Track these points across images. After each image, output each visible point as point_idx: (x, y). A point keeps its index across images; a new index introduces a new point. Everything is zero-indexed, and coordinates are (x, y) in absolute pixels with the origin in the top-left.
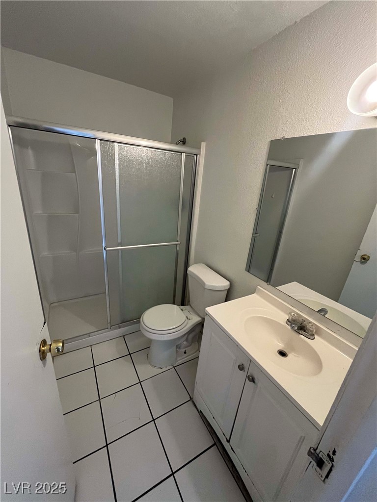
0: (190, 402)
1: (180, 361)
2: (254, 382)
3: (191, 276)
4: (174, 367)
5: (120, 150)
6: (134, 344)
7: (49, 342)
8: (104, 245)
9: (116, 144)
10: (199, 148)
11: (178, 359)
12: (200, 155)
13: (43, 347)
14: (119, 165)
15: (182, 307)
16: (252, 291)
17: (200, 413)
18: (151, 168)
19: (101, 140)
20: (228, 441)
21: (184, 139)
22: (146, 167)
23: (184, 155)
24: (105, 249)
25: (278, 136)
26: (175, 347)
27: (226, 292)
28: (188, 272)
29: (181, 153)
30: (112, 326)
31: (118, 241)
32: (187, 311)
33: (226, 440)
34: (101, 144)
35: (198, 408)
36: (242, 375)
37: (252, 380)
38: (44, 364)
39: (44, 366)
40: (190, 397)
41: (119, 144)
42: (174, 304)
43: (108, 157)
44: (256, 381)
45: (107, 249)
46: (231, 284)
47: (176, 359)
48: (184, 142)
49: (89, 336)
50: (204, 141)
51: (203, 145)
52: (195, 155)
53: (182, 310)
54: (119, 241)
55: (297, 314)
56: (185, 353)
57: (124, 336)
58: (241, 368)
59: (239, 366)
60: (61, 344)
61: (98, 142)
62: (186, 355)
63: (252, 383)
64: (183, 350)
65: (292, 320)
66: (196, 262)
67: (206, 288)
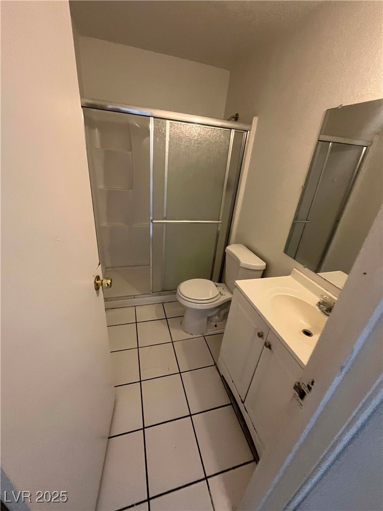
0: (214, 367)
1: (210, 332)
2: (270, 348)
3: (228, 254)
4: (204, 336)
5: (171, 127)
6: (171, 311)
7: (101, 278)
8: (151, 218)
9: (168, 122)
10: (251, 124)
11: (208, 330)
12: (250, 131)
13: (97, 280)
14: (169, 142)
15: (217, 284)
16: (287, 273)
17: (222, 377)
18: (199, 145)
19: (154, 117)
20: (243, 402)
21: (237, 115)
22: (195, 144)
23: (233, 131)
24: (152, 221)
25: (335, 105)
26: (206, 319)
27: (262, 272)
28: (226, 251)
29: (231, 129)
30: (154, 292)
31: (163, 214)
32: (221, 288)
33: (241, 401)
34: (154, 121)
35: (221, 373)
36: (261, 342)
37: (269, 347)
38: (98, 293)
39: (98, 296)
40: (215, 363)
41: (171, 121)
42: (211, 280)
43: (160, 134)
44: (272, 348)
45: (154, 221)
46: (267, 266)
47: (207, 330)
48: (236, 118)
49: (134, 298)
50: (256, 116)
51: (255, 120)
52: (245, 131)
53: (217, 286)
54: (165, 215)
55: (330, 297)
56: (216, 326)
57: (163, 303)
58: (260, 335)
59: (259, 334)
60: (110, 281)
61: (152, 119)
62: (215, 328)
63: (268, 349)
64: (215, 324)
65: (323, 302)
66: (236, 243)
67: (241, 265)
